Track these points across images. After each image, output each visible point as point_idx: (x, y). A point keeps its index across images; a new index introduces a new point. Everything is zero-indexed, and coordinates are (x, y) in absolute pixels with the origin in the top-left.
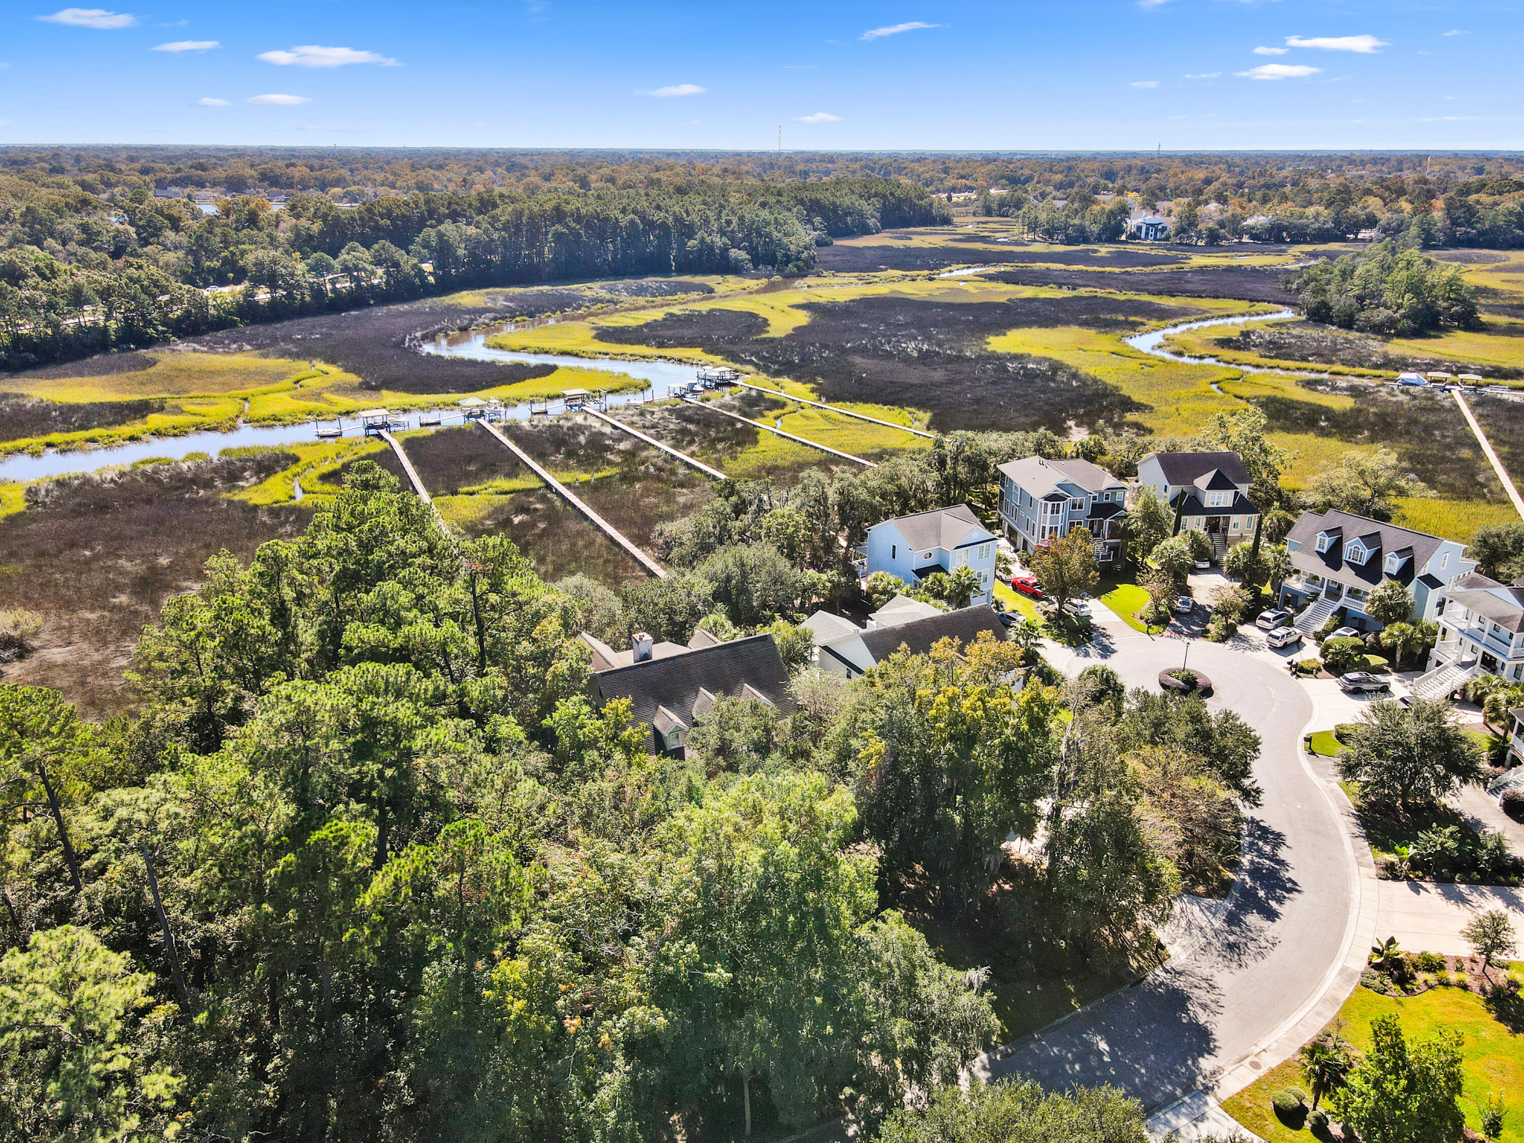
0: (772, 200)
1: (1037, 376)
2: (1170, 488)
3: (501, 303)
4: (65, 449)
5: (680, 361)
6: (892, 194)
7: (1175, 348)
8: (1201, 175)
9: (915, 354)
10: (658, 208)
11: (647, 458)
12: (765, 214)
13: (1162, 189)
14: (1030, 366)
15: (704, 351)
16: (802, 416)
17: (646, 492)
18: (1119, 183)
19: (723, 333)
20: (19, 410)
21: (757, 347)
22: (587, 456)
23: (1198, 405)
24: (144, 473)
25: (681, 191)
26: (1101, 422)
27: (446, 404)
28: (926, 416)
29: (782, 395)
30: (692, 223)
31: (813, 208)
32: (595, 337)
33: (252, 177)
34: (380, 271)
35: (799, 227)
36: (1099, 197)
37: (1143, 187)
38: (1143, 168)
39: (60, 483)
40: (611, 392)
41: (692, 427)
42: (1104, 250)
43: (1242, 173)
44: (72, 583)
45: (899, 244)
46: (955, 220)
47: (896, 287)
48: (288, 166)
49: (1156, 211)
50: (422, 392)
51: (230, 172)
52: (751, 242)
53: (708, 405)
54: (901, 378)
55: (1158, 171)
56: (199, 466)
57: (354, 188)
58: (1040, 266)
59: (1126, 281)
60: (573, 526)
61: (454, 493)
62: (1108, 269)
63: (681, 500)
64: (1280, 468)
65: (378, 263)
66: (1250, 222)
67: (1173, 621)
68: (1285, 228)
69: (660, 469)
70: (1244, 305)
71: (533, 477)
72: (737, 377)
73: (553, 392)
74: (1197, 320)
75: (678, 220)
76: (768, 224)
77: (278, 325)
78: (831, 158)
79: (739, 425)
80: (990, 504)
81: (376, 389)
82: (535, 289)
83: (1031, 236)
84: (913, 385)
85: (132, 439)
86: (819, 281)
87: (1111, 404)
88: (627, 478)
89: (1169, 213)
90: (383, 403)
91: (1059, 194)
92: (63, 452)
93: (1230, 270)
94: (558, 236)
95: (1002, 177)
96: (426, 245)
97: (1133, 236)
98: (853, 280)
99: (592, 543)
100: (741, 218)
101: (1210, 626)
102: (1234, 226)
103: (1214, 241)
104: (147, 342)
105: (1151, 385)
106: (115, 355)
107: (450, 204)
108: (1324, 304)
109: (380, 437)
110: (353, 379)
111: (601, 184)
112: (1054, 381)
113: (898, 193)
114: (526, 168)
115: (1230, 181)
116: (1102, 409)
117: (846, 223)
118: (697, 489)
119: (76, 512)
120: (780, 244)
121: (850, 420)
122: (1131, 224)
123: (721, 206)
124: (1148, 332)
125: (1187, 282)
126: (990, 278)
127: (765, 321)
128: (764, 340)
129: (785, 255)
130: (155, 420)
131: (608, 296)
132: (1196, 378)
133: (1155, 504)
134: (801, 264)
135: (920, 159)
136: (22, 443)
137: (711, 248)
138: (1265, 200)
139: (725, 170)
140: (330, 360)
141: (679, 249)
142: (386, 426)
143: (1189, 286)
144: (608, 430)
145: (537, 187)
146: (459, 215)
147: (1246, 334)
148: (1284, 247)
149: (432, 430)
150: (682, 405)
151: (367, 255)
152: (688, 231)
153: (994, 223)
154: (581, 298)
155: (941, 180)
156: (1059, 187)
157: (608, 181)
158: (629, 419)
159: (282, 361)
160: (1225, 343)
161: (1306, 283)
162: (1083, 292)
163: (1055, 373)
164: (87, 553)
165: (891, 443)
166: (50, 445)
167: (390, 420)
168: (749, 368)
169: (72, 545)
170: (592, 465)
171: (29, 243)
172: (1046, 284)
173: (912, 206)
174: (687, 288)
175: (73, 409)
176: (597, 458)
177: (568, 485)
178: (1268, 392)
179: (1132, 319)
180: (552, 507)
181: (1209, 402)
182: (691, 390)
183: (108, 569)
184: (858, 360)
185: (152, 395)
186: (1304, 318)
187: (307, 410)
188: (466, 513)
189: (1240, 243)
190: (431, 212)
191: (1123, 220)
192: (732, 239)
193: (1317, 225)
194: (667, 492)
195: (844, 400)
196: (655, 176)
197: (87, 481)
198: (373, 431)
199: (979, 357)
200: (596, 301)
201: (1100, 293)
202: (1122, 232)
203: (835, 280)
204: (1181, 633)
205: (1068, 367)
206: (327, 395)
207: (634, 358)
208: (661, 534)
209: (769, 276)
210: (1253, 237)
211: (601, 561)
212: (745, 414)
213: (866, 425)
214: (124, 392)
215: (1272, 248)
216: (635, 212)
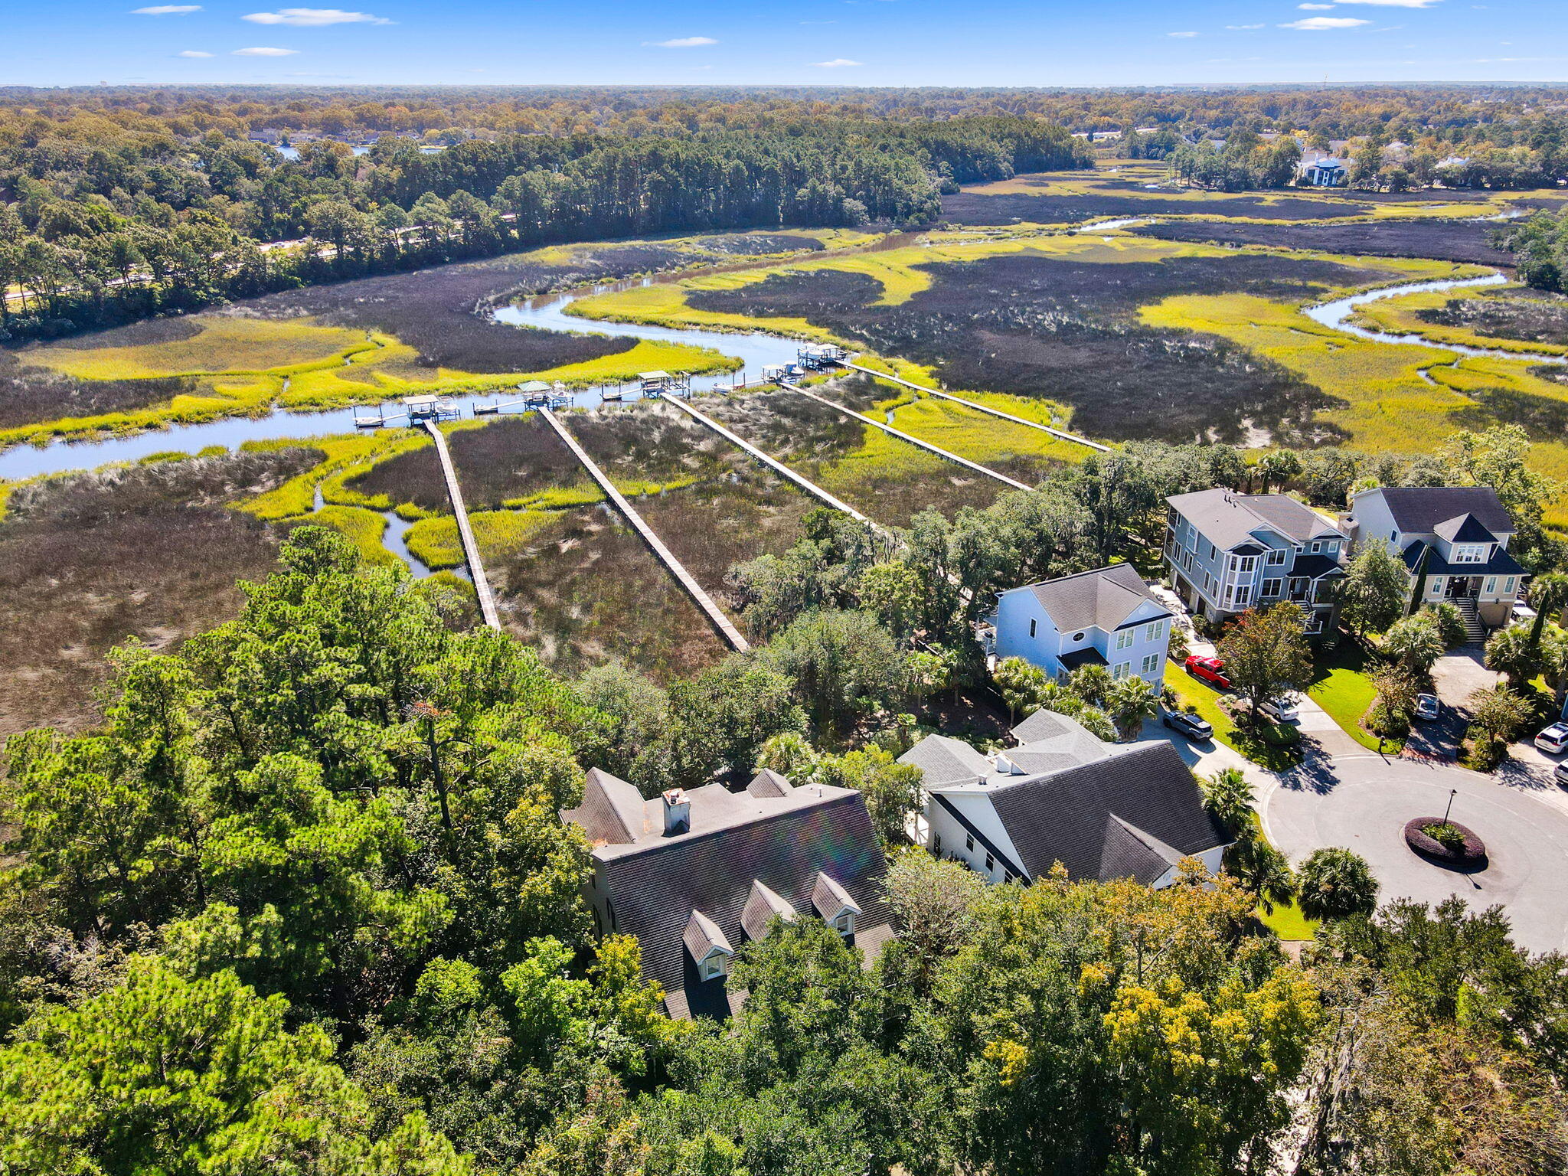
0: (893, 142)
1: (1202, 358)
2: (1401, 537)
3: (588, 260)
4: (74, 439)
5: (780, 334)
6: (1027, 134)
7: (1370, 323)
8: (1377, 109)
9: (1053, 328)
10: (766, 152)
11: (731, 462)
12: (885, 159)
13: (1334, 126)
14: (1192, 345)
15: (809, 322)
16: (920, 409)
17: (725, 510)
18: (1281, 120)
19: (831, 299)
20: (38, 387)
21: (868, 319)
22: (660, 459)
23: (1406, 400)
24: (149, 474)
25: (794, 132)
26: (1285, 421)
27: (506, 387)
28: (1068, 411)
29: (894, 380)
30: (804, 169)
31: (939, 151)
32: (685, 304)
33: (348, 117)
34: (458, 224)
35: (922, 173)
36: (1264, 137)
37: (1312, 124)
38: (1310, 102)
39: (52, 485)
40: (697, 373)
41: (787, 421)
42: (1271, 198)
43: (1424, 107)
44: (23, 625)
45: (1034, 191)
46: (1098, 163)
47: (1031, 243)
48: (386, 106)
49: (1328, 151)
50: (482, 371)
51: (327, 113)
52: (868, 191)
53: (807, 392)
54: (1037, 360)
55: (1328, 105)
56: (211, 466)
57: (451, 130)
58: (1196, 217)
59: (1299, 237)
60: (632, 559)
61: (497, 507)
62: (1277, 222)
63: (767, 523)
64: (1542, 504)
65: (455, 216)
66: (1442, 165)
67: (1413, 733)
68: (1485, 172)
69: (745, 479)
70: (1445, 267)
71: (593, 488)
72: (844, 357)
73: (629, 373)
74: (1390, 286)
75: (788, 166)
76: (888, 170)
77: (343, 286)
78: (960, 95)
79: (843, 420)
80: (1151, 539)
81: (432, 366)
82: (627, 244)
83: (1185, 182)
84: (1051, 370)
85: (150, 426)
86: (943, 236)
87: (1296, 397)
88: (705, 491)
89: (1345, 155)
90: (436, 385)
91: (1216, 133)
92: (71, 442)
93: (1422, 222)
94: (656, 186)
95: (1150, 114)
96: (509, 195)
97: (1304, 182)
98: (982, 235)
99: (652, 583)
100: (858, 164)
101: (1467, 743)
102: (1424, 169)
103: (1400, 187)
104: (196, 306)
105: (1342, 373)
106: (160, 323)
107: (541, 147)
108: (1550, 268)
109: (423, 427)
110: (410, 353)
111: (710, 125)
112: (1223, 365)
113: (1034, 133)
114: (635, 107)
115: (1412, 116)
116: (1284, 405)
117: (975, 168)
118: (787, 508)
119: (59, 526)
120: (900, 193)
121: (976, 414)
122: (1302, 167)
123: (836, 149)
124: (1332, 301)
125: (1373, 237)
126: (1140, 232)
127: (881, 284)
128: (878, 308)
129: (907, 206)
130: (182, 403)
131: (706, 253)
132: (1399, 362)
133: (1385, 562)
134: (923, 215)
135: (1058, 94)
136: (27, 430)
137: (823, 197)
138: (1457, 139)
139: (845, 108)
140: (390, 330)
141: (787, 199)
142: (433, 415)
143: (1376, 243)
144: (687, 424)
145: (643, 128)
146: (550, 160)
147: (1454, 305)
148: (1483, 194)
149: (486, 420)
150: (779, 391)
151: (443, 206)
152: (798, 178)
153: (1142, 166)
154: (677, 255)
155: (1082, 118)
156: (1215, 124)
157: (718, 120)
158: (714, 409)
159: (337, 329)
160: (1429, 316)
161: (1524, 241)
162: (1249, 250)
163: (1222, 355)
164: (54, 582)
165: (1027, 447)
166: (57, 433)
167: (439, 406)
168: (858, 345)
169: (39, 571)
170: (663, 471)
171: (96, 192)
172: (1205, 240)
173: (1050, 148)
174: (795, 244)
175: (97, 387)
176: (670, 462)
177: (632, 499)
178: (1491, 383)
179: (1311, 284)
180: (611, 531)
181: (1420, 396)
182: (789, 372)
183: (69, 607)
184: (986, 335)
185: (183, 371)
186: (1523, 284)
187: (350, 392)
188: (507, 535)
189: (1431, 189)
190: (521, 158)
191: (1293, 163)
192: (847, 189)
193: (1522, 169)
194: (750, 512)
195: (969, 389)
196: (768, 114)
197: (83, 482)
198: (418, 421)
199: (1130, 333)
200: (693, 259)
201: (1271, 251)
202: (1291, 177)
203: (962, 235)
204: (1426, 753)
205: (1238, 346)
206: (378, 374)
207: (728, 329)
208: (735, 577)
209: (886, 231)
210: (1447, 182)
211: (659, 611)
212: (851, 406)
213: (995, 422)
214: (156, 365)
215: (1470, 195)
216: (739, 157)
